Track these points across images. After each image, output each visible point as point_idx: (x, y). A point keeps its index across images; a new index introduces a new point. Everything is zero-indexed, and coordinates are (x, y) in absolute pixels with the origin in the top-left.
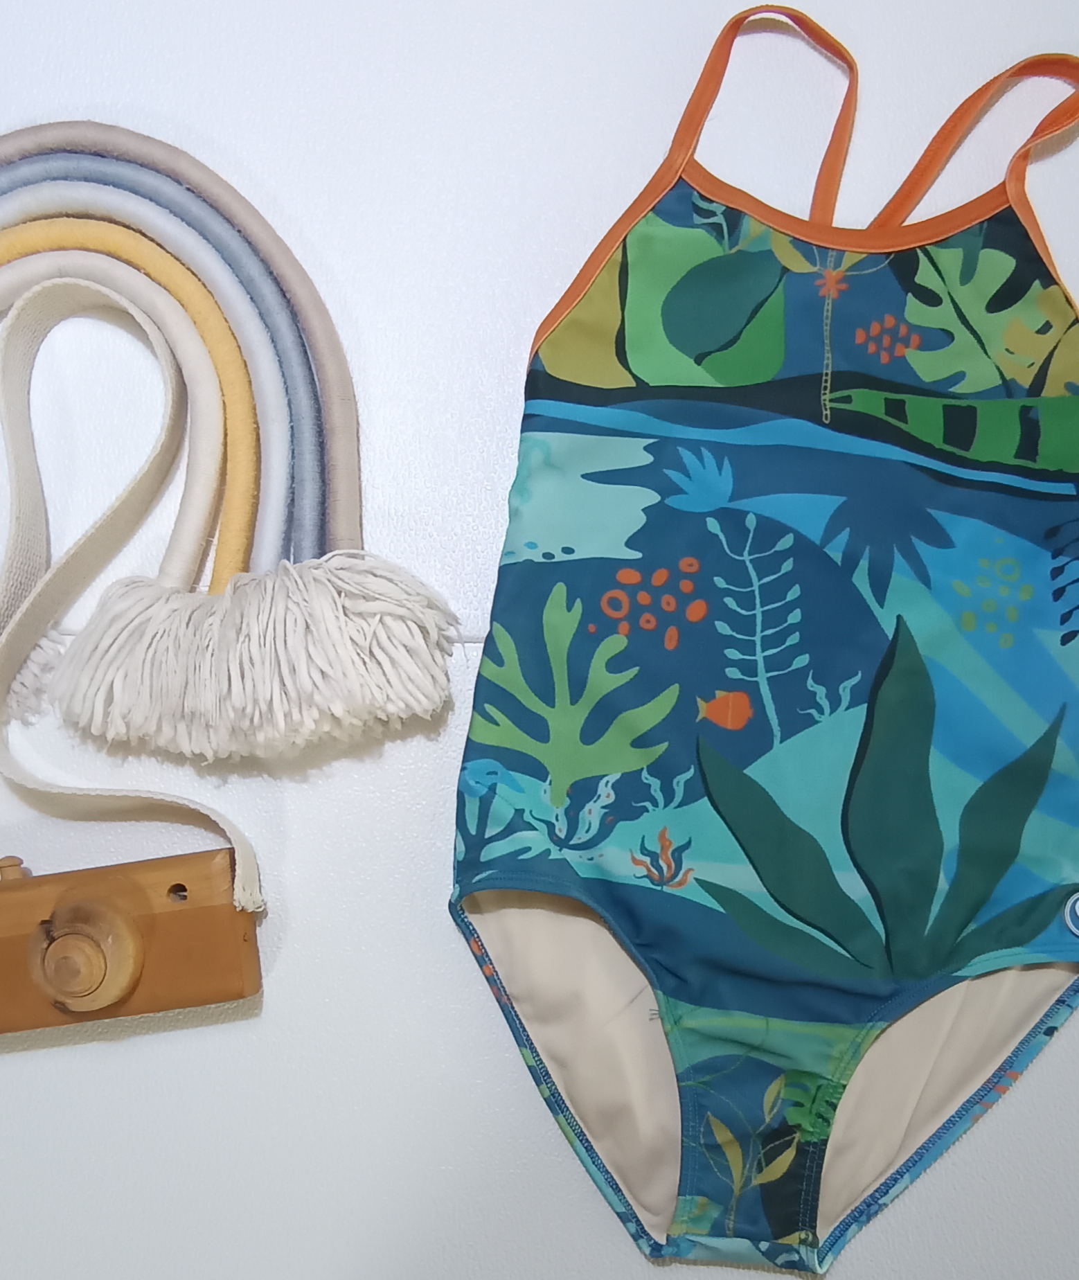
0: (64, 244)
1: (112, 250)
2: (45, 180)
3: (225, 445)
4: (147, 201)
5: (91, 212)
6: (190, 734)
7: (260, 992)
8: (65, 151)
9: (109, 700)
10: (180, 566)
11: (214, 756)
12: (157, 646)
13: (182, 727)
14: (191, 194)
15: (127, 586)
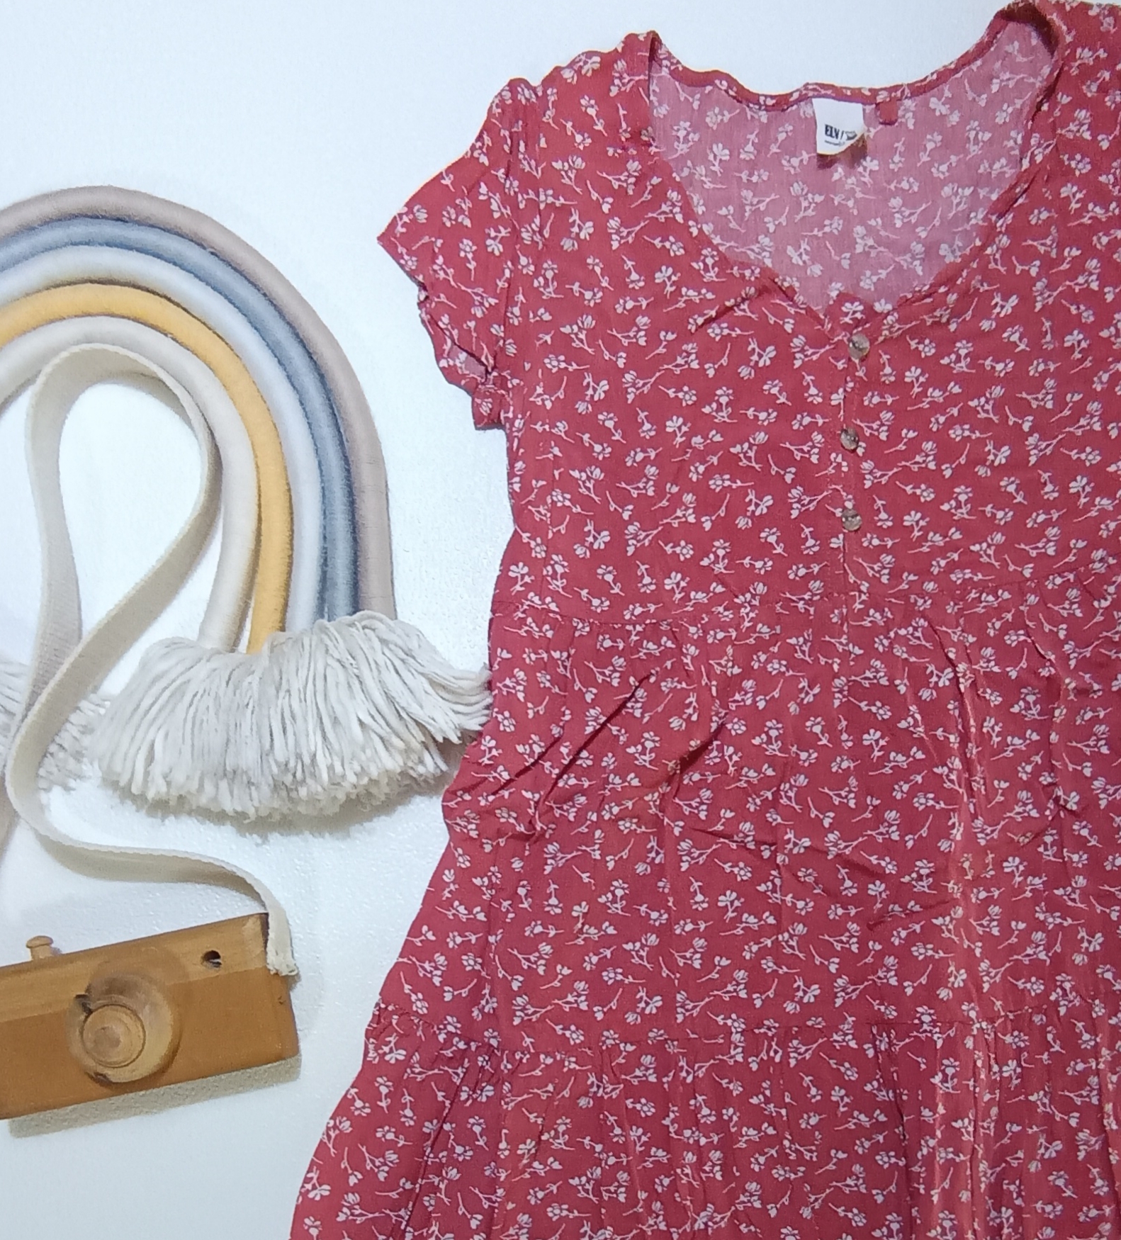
0: (91, 311)
1: (138, 315)
3: (259, 506)
4: (171, 265)
5: (115, 277)
6: (231, 793)
7: (298, 1055)
9: (150, 759)
10: (220, 628)
11: (256, 813)
12: (198, 705)
13: (224, 785)
14: (216, 258)
15: (168, 646)
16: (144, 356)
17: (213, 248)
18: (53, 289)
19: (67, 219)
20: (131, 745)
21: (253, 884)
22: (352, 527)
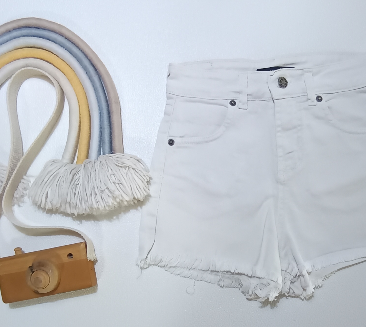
0: (28, 56)
1: (42, 58)
2: (20, 37)
5: (36, 46)
7: (97, 285)
8: (27, 27)
9: (47, 197)
10: (68, 156)
11: (77, 214)
12: (60, 180)
13: (68, 205)
14: (66, 39)
15: (52, 162)
16: (44, 71)
17: (66, 36)
18: (16, 50)
19: (21, 28)
20: (41, 193)
21: (80, 234)
22: (110, 124)
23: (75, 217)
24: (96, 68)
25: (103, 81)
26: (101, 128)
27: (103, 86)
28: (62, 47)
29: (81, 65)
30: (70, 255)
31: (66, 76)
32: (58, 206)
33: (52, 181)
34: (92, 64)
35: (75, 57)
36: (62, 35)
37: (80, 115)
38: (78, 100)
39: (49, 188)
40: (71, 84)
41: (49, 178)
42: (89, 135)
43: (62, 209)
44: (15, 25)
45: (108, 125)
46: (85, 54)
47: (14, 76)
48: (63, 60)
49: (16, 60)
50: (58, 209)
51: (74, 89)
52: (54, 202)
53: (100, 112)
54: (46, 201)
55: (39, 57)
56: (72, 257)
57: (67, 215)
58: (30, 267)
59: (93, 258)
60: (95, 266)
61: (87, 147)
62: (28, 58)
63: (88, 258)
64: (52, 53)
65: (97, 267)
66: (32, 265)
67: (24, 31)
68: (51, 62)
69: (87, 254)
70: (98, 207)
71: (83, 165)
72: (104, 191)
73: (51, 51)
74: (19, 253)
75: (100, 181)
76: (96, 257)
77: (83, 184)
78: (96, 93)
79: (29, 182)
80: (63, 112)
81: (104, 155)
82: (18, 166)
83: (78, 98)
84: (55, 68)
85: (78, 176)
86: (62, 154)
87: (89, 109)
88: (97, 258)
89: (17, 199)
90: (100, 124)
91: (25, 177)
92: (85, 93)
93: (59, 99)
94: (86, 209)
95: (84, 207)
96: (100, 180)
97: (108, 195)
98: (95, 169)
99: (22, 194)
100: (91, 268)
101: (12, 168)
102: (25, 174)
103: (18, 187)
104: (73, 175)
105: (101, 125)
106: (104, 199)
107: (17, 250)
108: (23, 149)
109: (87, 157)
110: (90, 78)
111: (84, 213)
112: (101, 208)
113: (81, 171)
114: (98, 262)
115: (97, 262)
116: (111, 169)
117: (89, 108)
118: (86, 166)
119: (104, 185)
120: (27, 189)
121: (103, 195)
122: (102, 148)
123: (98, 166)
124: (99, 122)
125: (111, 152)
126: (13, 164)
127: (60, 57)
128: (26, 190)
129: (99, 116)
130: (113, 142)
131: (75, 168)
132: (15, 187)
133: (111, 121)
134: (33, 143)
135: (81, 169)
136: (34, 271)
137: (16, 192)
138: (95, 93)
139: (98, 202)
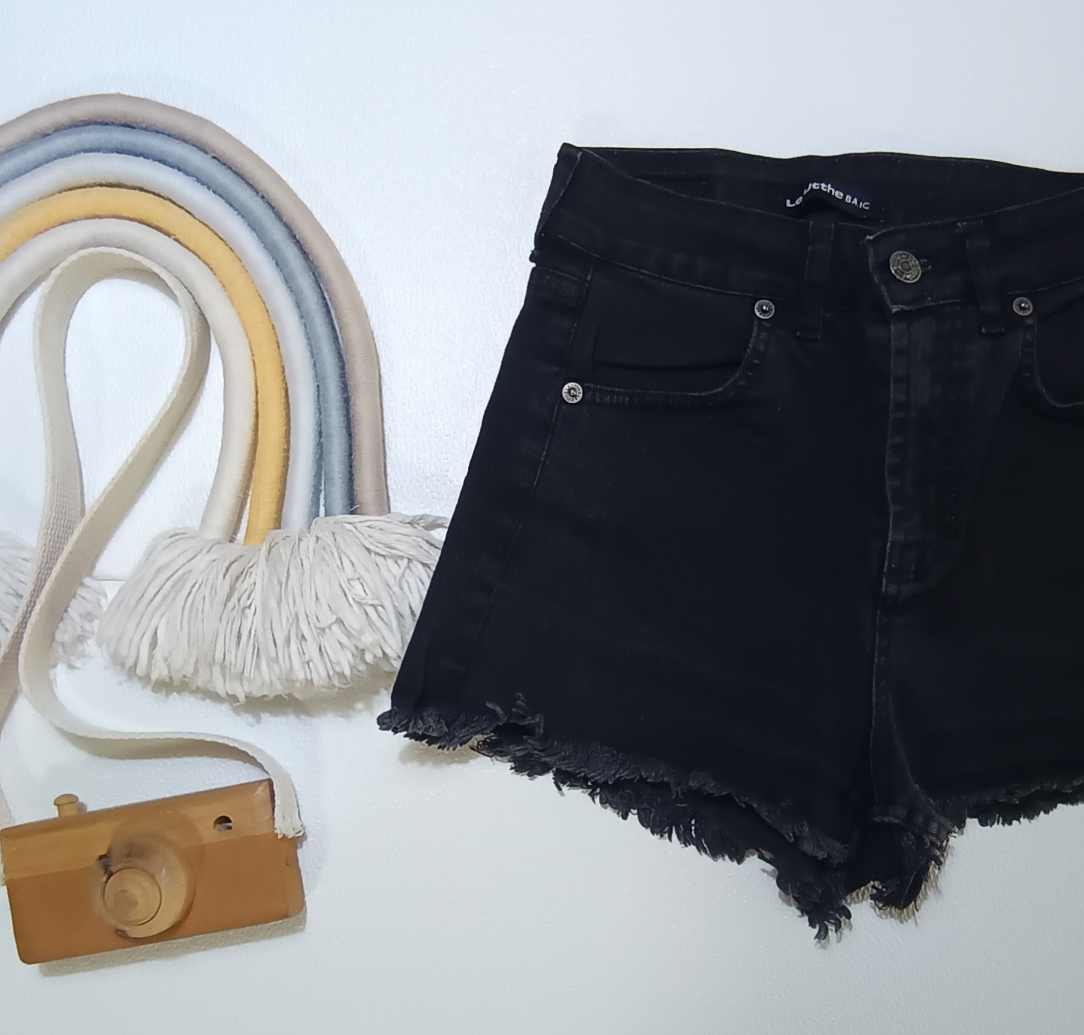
0: (100, 213)
1: (144, 218)
2: (79, 152)
3: (257, 402)
4: (175, 170)
5: (122, 181)
6: (224, 679)
7: (304, 910)
8: (96, 123)
9: (154, 644)
10: (220, 519)
11: (246, 697)
12: (195, 594)
13: (217, 670)
14: (216, 161)
15: (171, 537)
16: (148, 258)
17: (214, 152)
18: (64, 193)
19: (78, 126)
20: (135, 631)
21: (256, 757)
22: (346, 423)
23: (241, 705)
24: (307, 251)
25: (327, 290)
26: (320, 434)
27: (326, 305)
28: (203, 184)
29: (262, 242)
30: (224, 820)
31: (215, 274)
32: (189, 671)
33: (172, 596)
34: (294, 237)
35: (243, 217)
36: (202, 148)
37: (257, 392)
38: (251, 350)
39: (162, 615)
40: (230, 299)
41: (161, 588)
42: (284, 456)
43: (200, 681)
44: (61, 116)
45: (343, 424)
46: (273, 208)
47: (57, 271)
48: (206, 225)
49: (63, 223)
50: (186, 680)
51: (239, 314)
52: (177, 661)
53: (318, 386)
54: (151, 657)
55: (132, 216)
56: (230, 828)
57: (214, 697)
58: (101, 857)
59: (294, 829)
60: (299, 852)
61: (277, 492)
62: (99, 217)
63: (279, 832)
64: (174, 203)
65: (305, 856)
66: (109, 851)
67: (91, 136)
68: (171, 230)
69: (274, 819)
70: (309, 678)
71: (264, 548)
72: (327, 630)
73: (170, 197)
74: (70, 812)
75: (317, 599)
76: (302, 825)
77: (265, 608)
78: (306, 327)
79: (100, 596)
80: (204, 386)
81: (327, 518)
82: (68, 548)
83: (250, 343)
84: (183, 248)
85: (250, 581)
86: (202, 512)
87: (285, 377)
88: (304, 828)
89: (64, 647)
90: (317, 422)
91: (87, 581)
92: (273, 327)
93: (192, 346)
94: (271, 683)
95: (266, 677)
96: (316, 595)
97: (340, 643)
98: (302, 560)
99: (79, 631)
100: (286, 861)
101: (47, 555)
102: (90, 571)
103: (66, 611)
104: (234, 578)
105: (320, 425)
106: (328, 655)
107: (63, 801)
108: (82, 494)
109: (278, 522)
110: (288, 280)
111: (265, 693)
112: (316, 682)
113: (258, 565)
114: (310, 838)
115: (306, 839)
116: (353, 564)
117: (283, 372)
118: (273, 549)
119: (328, 608)
120: (96, 617)
121: (325, 643)
122: (323, 493)
123: (311, 552)
124: (315, 417)
125: (352, 508)
126: (51, 542)
127: (196, 216)
128: (91, 621)
129: (316, 397)
130: (356, 478)
131: (241, 556)
132: (57, 612)
133: (352, 412)
134: (113, 479)
135: (258, 561)
136: (113, 869)
137: (61, 625)
138: (303, 327)
139: (308, 663)
